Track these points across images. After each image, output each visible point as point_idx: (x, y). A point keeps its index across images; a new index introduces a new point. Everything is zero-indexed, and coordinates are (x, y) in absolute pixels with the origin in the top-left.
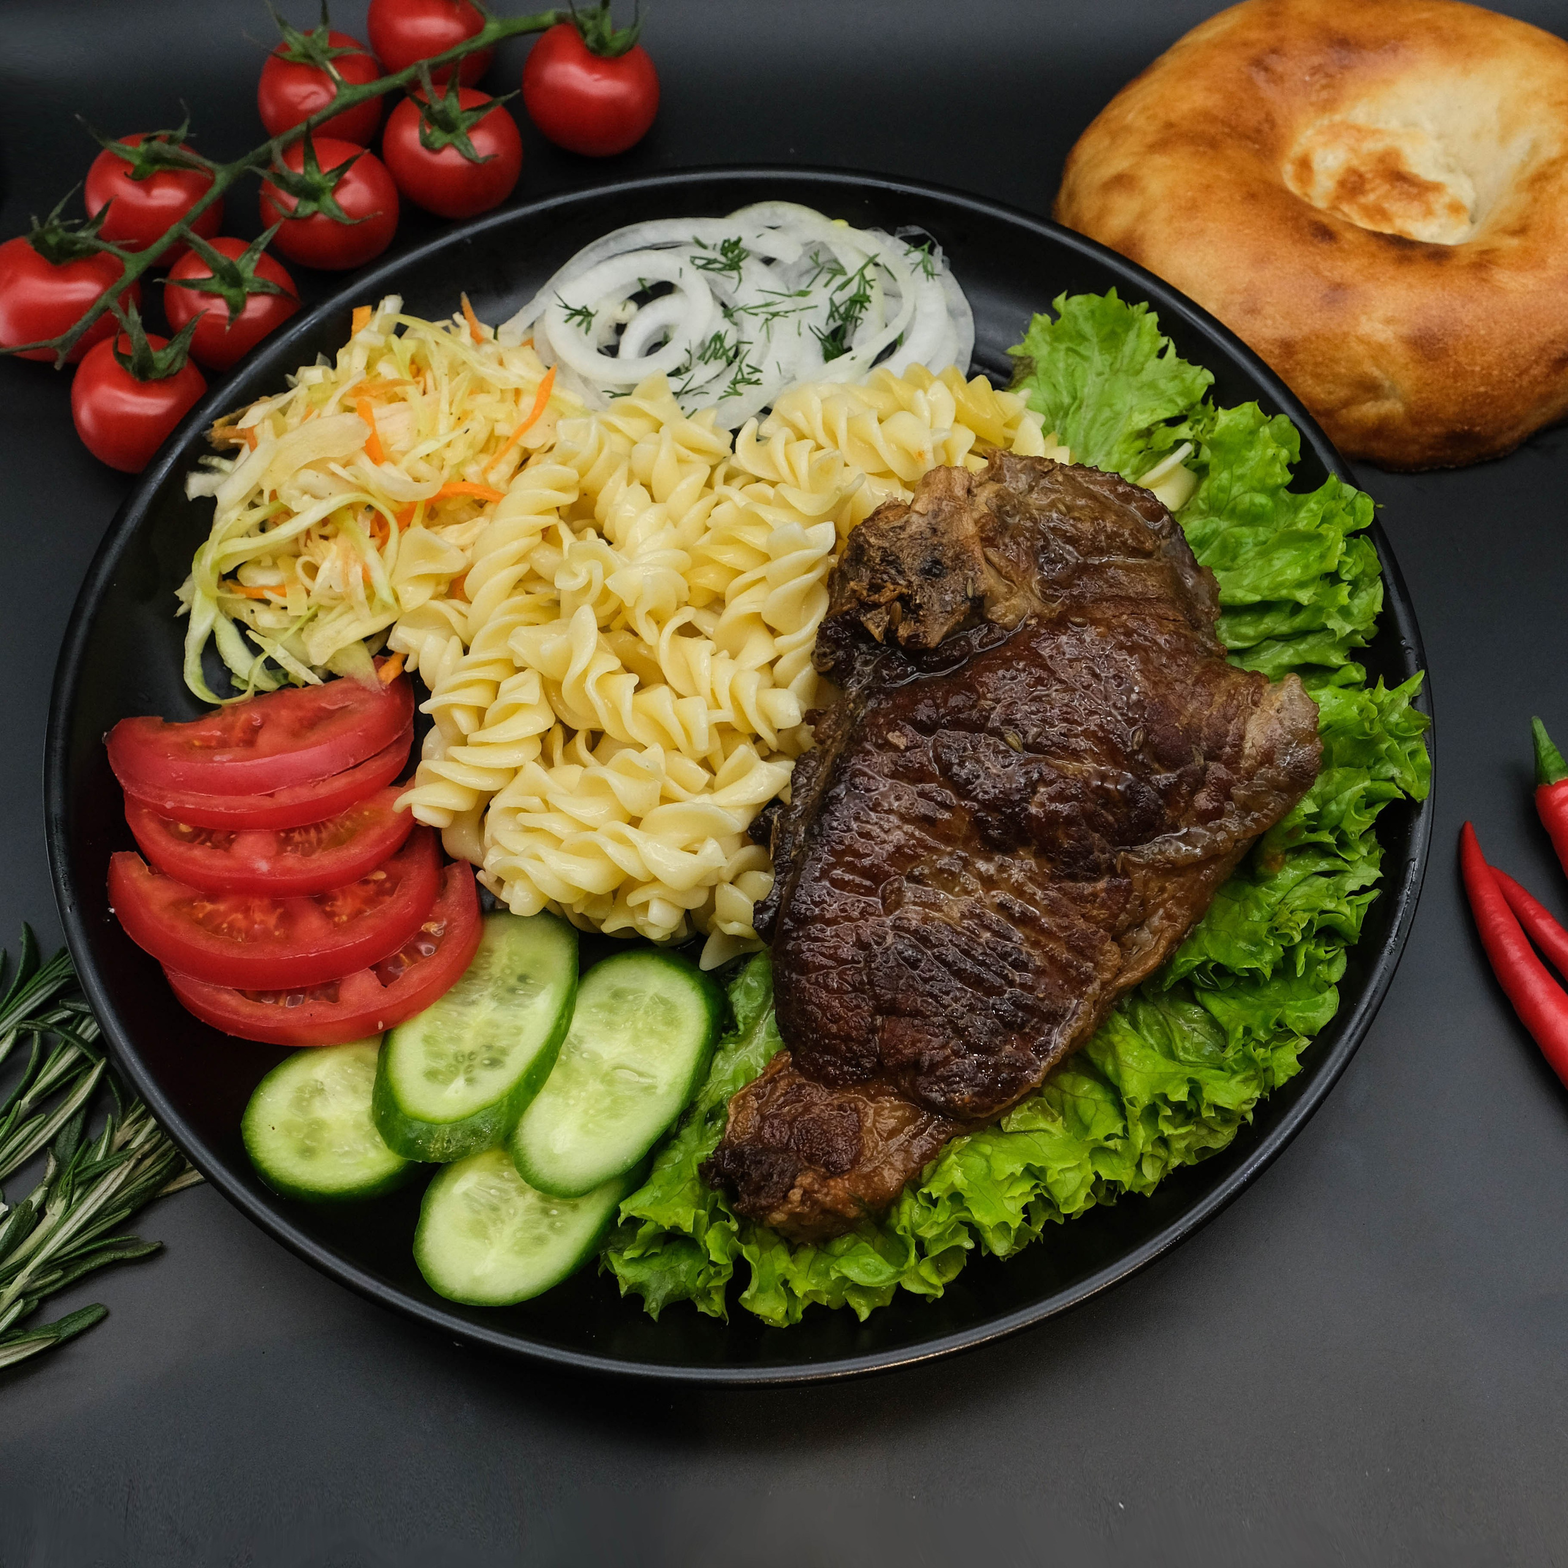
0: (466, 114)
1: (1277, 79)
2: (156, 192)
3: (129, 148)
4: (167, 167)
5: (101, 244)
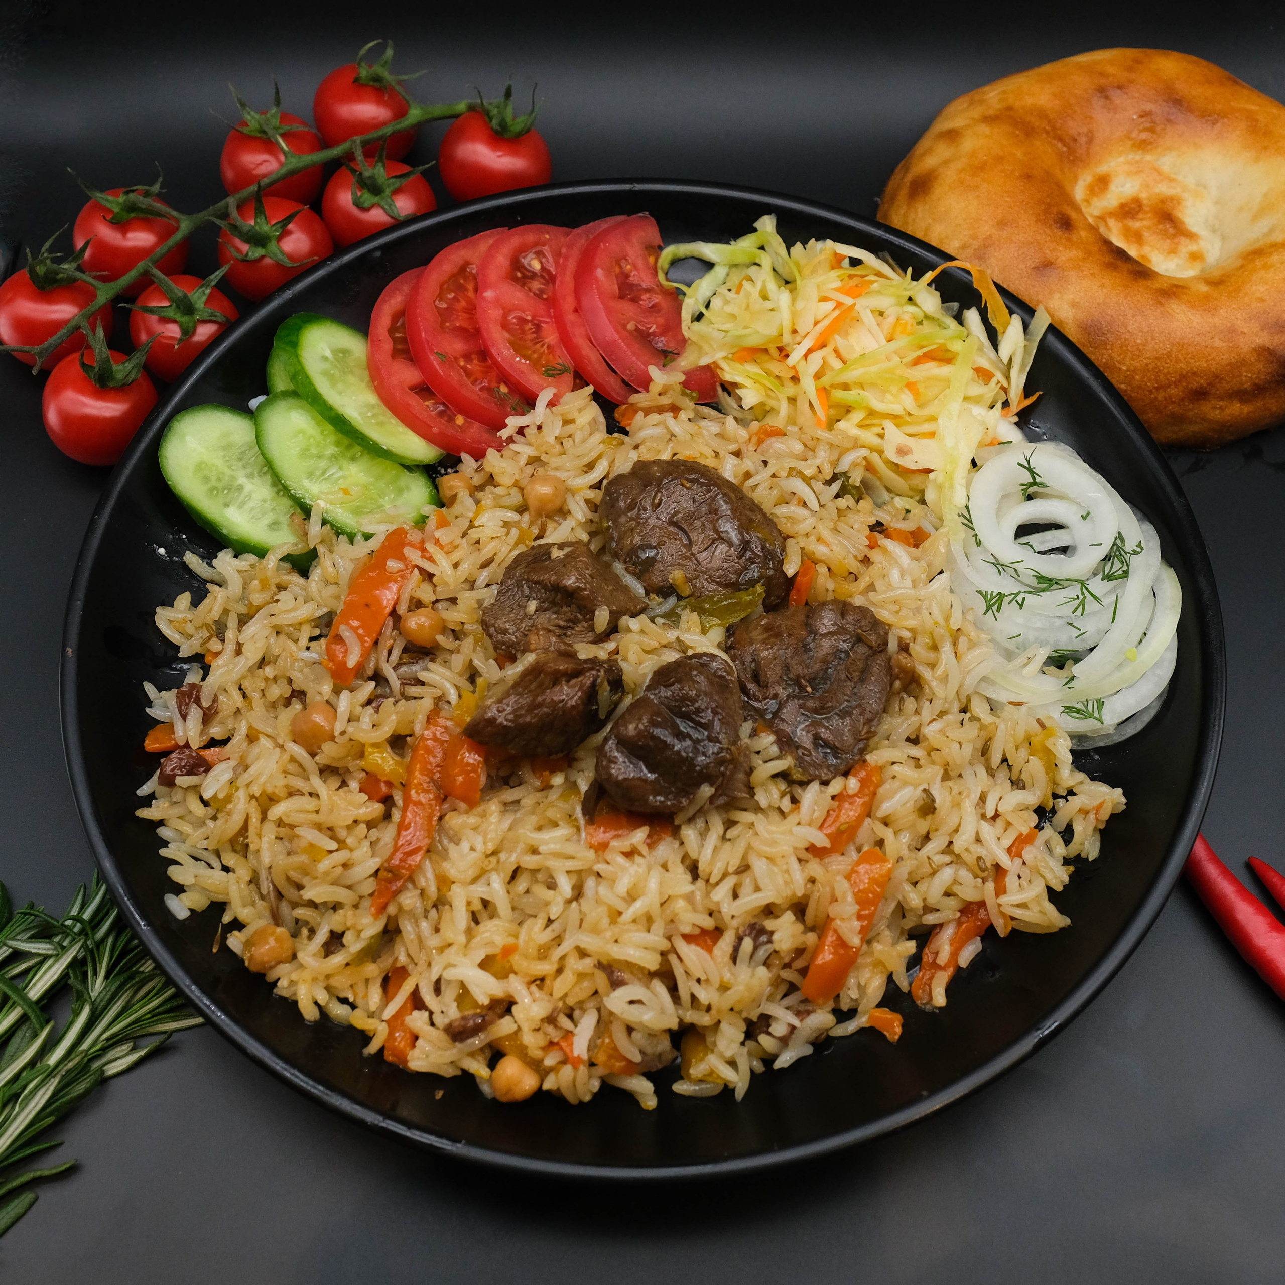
0: (391, 181)
2: (130, 235)
3: (111, 198)
4: (141, 215)
5: (78, 274)
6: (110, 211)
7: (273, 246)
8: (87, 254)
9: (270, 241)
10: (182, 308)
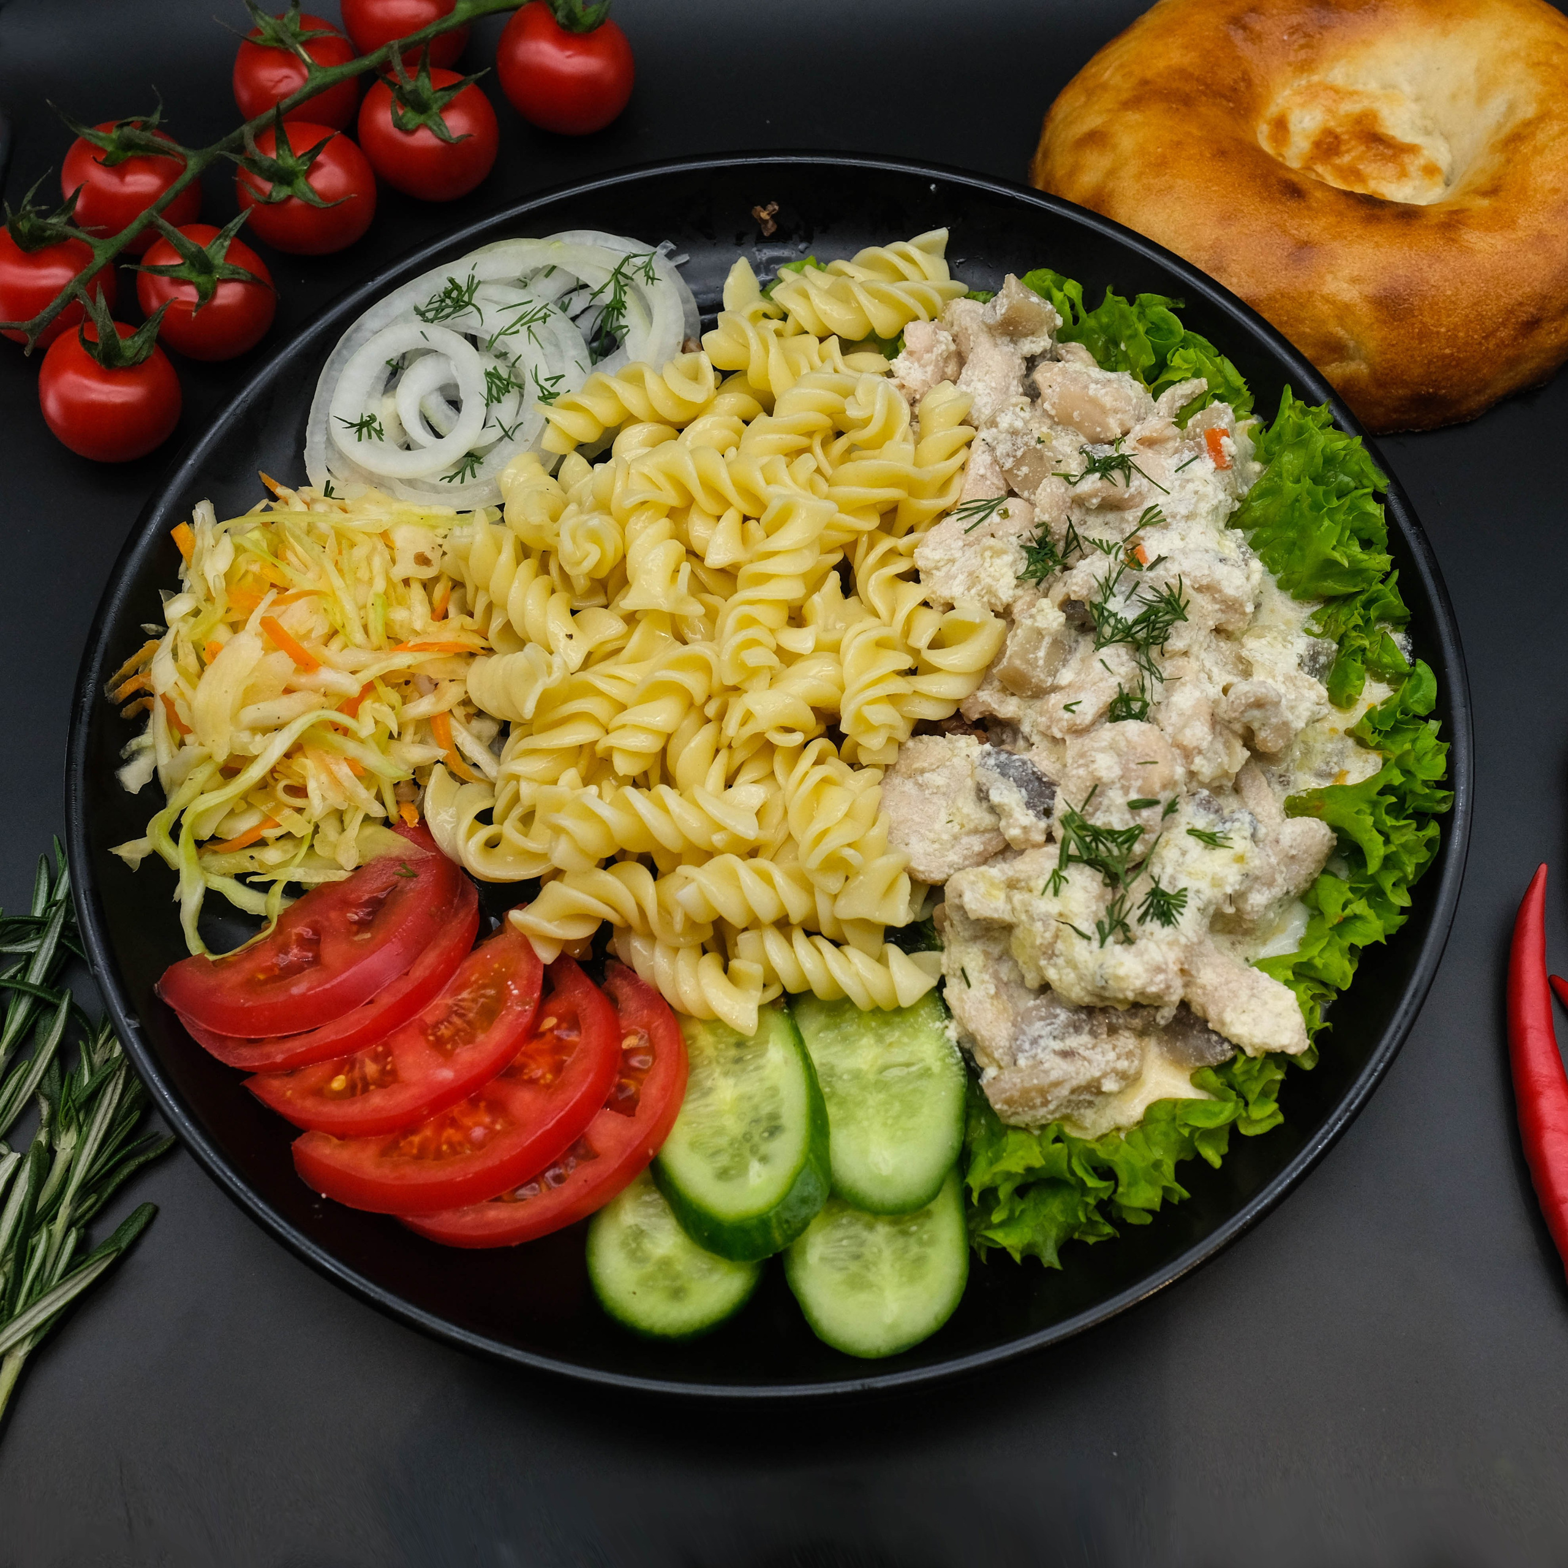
0: (439, 94)
1: (1255, 38)
2: (130, 179)
3: (101, 134)
4: (140, 154)
5: (70, 230)
6: (102, 150)
7: (300, 183)
8: (79, 204)
9: (297, 178)
10: (197, 266)
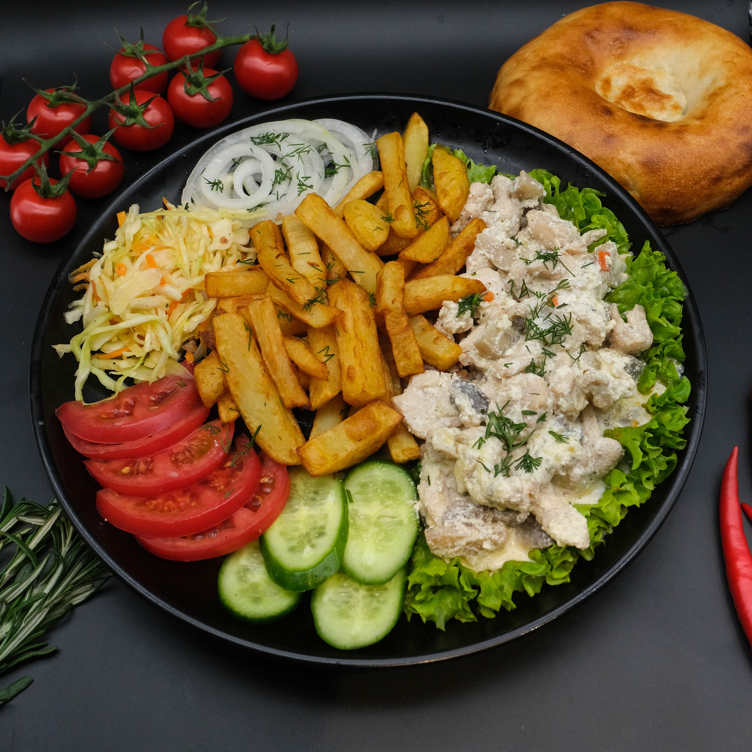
0: (207, 79)
1: (597, 42)
2: (59, 114)
3: (48, 93)
4: (66, 103)
5: (31, 136)
6: (48, 100)
7: (140, 118)
8: (35, 125)
9: (139, 115)
10: (89, 153)
